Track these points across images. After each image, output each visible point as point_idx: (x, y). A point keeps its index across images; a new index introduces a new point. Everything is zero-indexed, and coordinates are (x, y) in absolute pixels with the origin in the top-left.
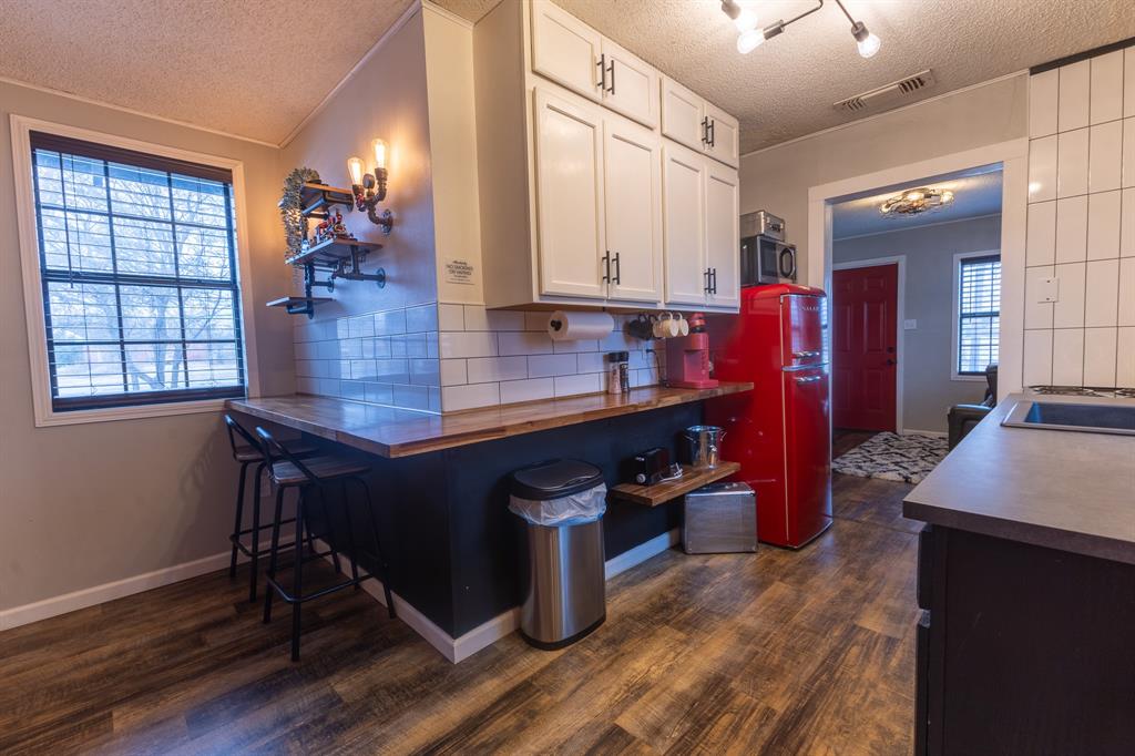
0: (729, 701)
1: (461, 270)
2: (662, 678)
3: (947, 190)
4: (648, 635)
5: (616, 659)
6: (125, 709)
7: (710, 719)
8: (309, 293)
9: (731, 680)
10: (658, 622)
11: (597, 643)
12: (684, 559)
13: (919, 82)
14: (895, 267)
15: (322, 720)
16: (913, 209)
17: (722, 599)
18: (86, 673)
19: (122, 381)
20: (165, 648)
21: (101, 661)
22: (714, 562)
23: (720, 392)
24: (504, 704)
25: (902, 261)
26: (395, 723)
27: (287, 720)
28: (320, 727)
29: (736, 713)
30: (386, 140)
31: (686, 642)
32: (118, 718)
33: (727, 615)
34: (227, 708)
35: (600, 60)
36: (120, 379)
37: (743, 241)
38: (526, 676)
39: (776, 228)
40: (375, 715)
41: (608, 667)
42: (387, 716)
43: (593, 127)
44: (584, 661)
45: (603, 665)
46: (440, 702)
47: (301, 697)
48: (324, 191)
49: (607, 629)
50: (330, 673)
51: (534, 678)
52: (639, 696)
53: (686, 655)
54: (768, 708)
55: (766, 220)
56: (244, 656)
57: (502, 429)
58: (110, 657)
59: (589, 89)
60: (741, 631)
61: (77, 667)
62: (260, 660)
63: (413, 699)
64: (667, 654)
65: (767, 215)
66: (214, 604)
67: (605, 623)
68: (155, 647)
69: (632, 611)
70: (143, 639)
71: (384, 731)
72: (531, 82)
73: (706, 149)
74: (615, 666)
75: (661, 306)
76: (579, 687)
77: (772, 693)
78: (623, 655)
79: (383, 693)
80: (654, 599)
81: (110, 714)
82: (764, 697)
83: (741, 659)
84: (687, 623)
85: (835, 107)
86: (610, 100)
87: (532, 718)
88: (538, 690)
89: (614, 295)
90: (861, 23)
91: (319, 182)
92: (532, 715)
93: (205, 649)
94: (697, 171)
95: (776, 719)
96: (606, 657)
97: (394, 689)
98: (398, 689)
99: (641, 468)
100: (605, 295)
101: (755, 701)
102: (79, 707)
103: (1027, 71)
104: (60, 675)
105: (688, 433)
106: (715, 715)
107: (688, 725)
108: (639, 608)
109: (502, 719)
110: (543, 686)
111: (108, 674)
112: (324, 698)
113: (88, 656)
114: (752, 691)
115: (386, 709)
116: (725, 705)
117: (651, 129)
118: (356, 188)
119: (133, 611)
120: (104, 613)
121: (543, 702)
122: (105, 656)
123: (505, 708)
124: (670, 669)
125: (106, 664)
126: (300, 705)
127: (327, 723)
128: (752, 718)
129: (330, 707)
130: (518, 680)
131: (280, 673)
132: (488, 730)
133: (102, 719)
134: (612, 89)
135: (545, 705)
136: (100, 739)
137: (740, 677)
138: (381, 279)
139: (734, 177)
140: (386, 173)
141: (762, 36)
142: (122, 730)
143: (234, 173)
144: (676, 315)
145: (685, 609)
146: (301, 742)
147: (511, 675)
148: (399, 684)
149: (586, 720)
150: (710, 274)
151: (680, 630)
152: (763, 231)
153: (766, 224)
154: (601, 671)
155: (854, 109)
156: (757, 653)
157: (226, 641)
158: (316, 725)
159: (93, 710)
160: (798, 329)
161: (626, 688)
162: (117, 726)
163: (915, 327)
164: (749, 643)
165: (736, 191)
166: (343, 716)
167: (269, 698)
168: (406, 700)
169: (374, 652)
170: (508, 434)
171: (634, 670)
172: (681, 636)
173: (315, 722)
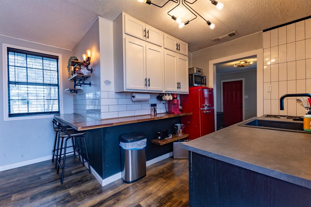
0: (171, 199)
1: (108, 82)
2: (156, 192)
3: (251, 61)
4: (156, 180)
5: (145, 186)
6: (16, 195)
7: (164, 203)
8: (75, 88)
9: (174, 193)
10: (159, 177)
11: (142, 182)
12: (172, 160)
13: (233, 34)
14: (242, 81)
15: (64, 200)
16: (243, 66)
17: (178, 171)
18: (9, 185)
19: (27, 110)
20: (30, 179)
21: (14, 182)
22: (180, 161)
23: (181, 115)
24: (112, 197)
25: (243, 80)
26: (82, 201)
27: (55, 199)
28: (63, 201)
29: (172, 202)
30: (91, 50)
31: (165, 183)
32: (13, 197)
33: (179, 176)
34: (41, 195)
35: (145, 30)
36: (27, 109)
37: (189, 75)
38: (120, 190)
39: (199, 71)
40: (78, 199)
41: (142, 189)
42: (80, 199)
43: (143, 47)
44: (137, 187)
45: (141, 188)
46: (95, 196)
47: (60, 193)
48: (78, 62)
49: (145, 179)
50: (70, 188)
51: (122, 191)
52: (148, 197)
53: (164, 186)
54: (181, 201)
55: (196, 69)
56: (49, 182)
57: (112, 124)
58: (16, 181)
59: (142, 37)
60: (181, 180)
61: (7, 183)
62: (53, 184)
63: (88, 195)
64: (159, 185)
65: (196, 68)
66: (46, 168)
67: (146, 177)
68: (28, 179)
69: (154, 174)
70: (26, 177)
71: (79, 203)
72: (124, 36)
73: (178, 51)
74: (144, 188)
75: (164, 92)
76: (133, 194)
77: (184, 197)
78: (147, 185)
79: (82, 193)
80: (161, 171)
81: (12, 196)
82: (181, 198)
83: (178, 188)
84: (167, 177)
85: (213, 40)
86: (148, 40)
87: (118, 201)
88: (122, 194)
89: (149, 89)
90: (208, 21)
91: (77, 60)
92: (118, 200)
93: (40, 180)
94: (175, 57)
95: (182, 204)
96: (142, 186)
97: (84, 192)
98: (86, 192)
99: (159, 135)
100: (146, 89)
101: (179, 199)
102: (5, 193)
103: (262, 31)
104: (2, 185)
105: (175, 126)
106: (166, 202)
107: (158, 205)
108: (156, 173)
109: (110, 201)
110: (124, 193)
111: (14, 186)
112: (66, 194)
113: (11, 181)
114: (178, 196)
115: (81, 198)
116: (169, 200)
117: (161, 47)
118: (84, 61)
119: (25, 170)
120: (18, 170)
121: (122, 197)
122: (15, 181)
123: (112, 198)
124: (159, 190)
125: (14, 183)
126: (60, 195)
127: (65, 201)
128: (176, 204)
129: (67, 196)
130: (118, 191)
131: (57, 187)
132: (105, 204)
133: (9, 197)
134: (148, 37)
135: (123, 198)
136: (7, 202)
137: (176, 192)
138: (90, 84)
139: (187, 58)
140: (90, 58)
141: (184, 24)
142: (13, 200)
143: (59, 57)
144: (169, 94)
145: (168, 174)
146: (57, 205)
147: (116, 190)
148: (86, 191)
149: (132, 202)
150: (179, 84)
151: (165, 179)
152: (195, 72)
153: (196, 71)
154: (140, 190)
155: (218, 41)
156: (183, 186)
157: (46, 178)
158: (62, 201)
159: (8, 194)
160: (207, 98)
161: (145, 194)
162: (12, 199)
163: (247, 98)
164: (182, 183)
165: (187, 62)
166: (70, 199)
167: (52, 193)
168: (87, 195)
169: (83, 183)
170: (114, 125)
171: (149, 189)
172: (165, 181)
173: (62, 200)
